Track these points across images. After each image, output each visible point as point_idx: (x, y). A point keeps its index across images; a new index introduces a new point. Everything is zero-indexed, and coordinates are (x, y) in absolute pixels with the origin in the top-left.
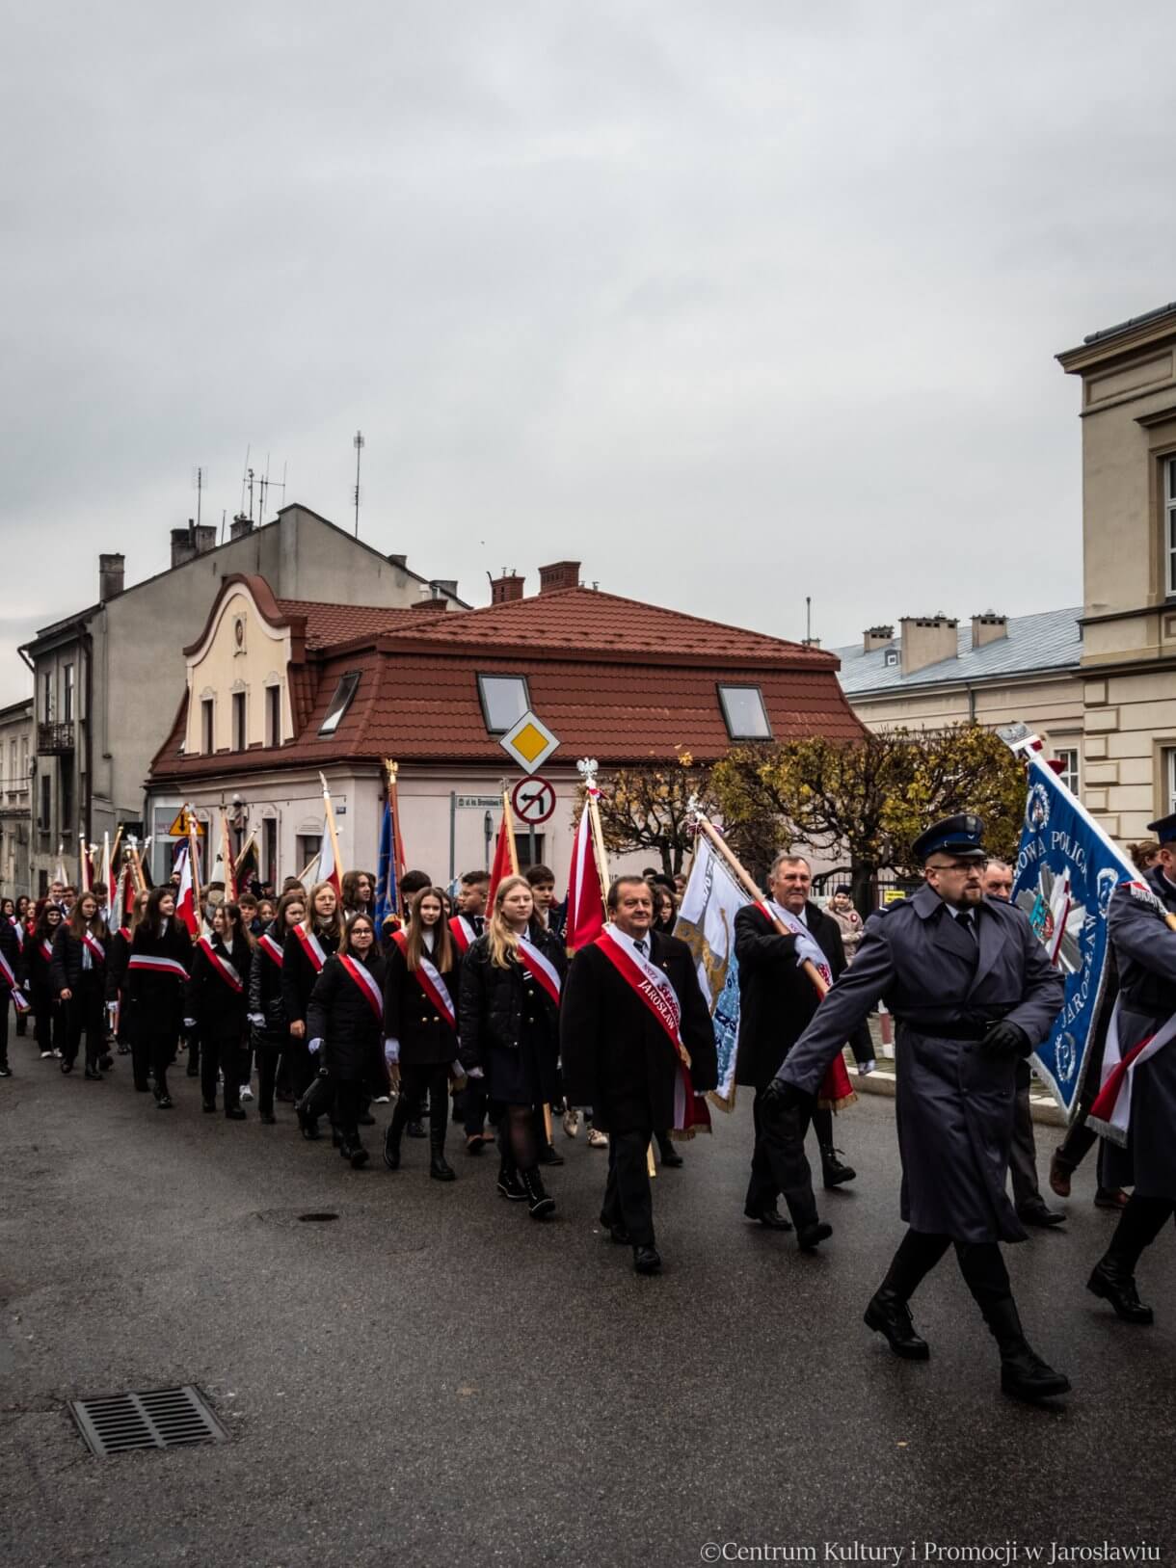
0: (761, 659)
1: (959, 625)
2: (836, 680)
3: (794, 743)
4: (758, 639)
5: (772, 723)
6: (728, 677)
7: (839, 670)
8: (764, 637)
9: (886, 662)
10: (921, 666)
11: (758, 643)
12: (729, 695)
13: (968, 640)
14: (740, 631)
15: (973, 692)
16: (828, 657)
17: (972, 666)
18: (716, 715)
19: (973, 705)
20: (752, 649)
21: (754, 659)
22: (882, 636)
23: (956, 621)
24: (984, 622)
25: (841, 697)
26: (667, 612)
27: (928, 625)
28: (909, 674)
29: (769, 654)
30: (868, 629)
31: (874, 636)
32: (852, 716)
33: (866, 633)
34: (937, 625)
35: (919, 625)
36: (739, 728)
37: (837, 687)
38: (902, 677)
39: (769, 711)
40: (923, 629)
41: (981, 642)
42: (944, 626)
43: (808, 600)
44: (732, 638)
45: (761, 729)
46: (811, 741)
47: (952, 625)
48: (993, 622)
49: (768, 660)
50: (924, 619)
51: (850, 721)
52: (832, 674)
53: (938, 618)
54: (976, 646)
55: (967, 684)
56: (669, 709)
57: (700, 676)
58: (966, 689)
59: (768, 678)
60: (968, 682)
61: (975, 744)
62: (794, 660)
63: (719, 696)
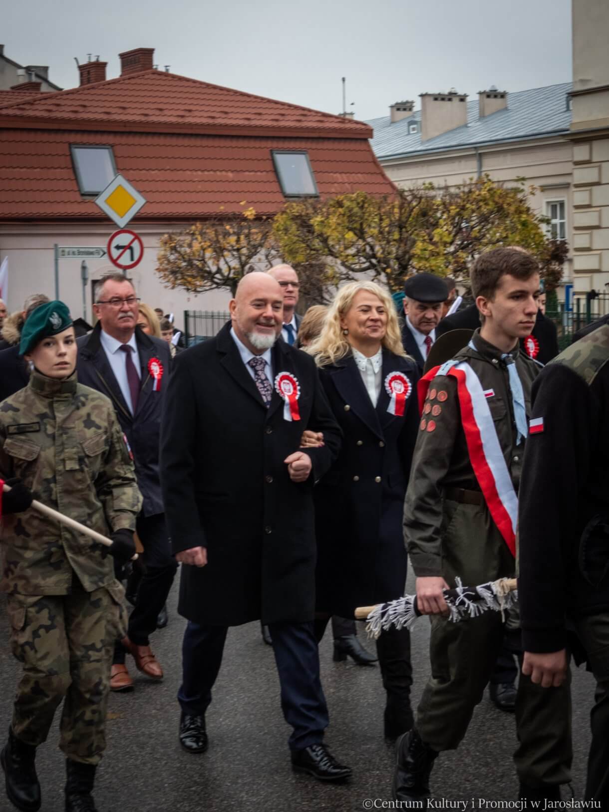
0: (308, 129)
1: (468, 99)
2: (369, 146)
3: (341, 197)
4: (305, 112)
5: (318, 183)
6: (281, 144)
7: (372, 137)
8: (310, 110)
9: (409, 131)
10: (437, 134)
11: (305, 115)
12: (280, 159)
13: (475, 112)
14: (290, 106)
15: (480, 154)
16: (363, 127)
17: (479, 134)
18: (271, 176)
19: (480, 166)
20: (299, 121)
21: (302, 129)
22: (405, 110)
23: (466, 96)
24: (488, 96)
25: (374, 161)
26: (228, 90)
27: (443, 99)
28: (429, 141)
29: (315, 125)
30: (393, 103)
31: (398, 109)
32: (383, 176)
33: (392, 107)
34: (450, 100)
35: (436, 99)
36: (290, 189)
37: (370, 151)
38: (422, 143)
39: (315, 172)
40: (439, 103)
41: (487, 114)
42: (456, 101)
43: (344, 80)
44: (282, 112)
45: (309, 188)
46: (354, 195)
47: (463, 99)
48: (496, 96)
49: (314, 129)
50: (439, 94)
51: (383, 181)
52: (366, 140)
53: (451, 94)
54: (482, 116)
55: (475, 148)
56: (232, 172)
57: (257, 144)
58: (473, 152)
59: (314, 145)
60: (476, 146)
61: (488, 195)
62: (335, 130)
63: (273, 161)
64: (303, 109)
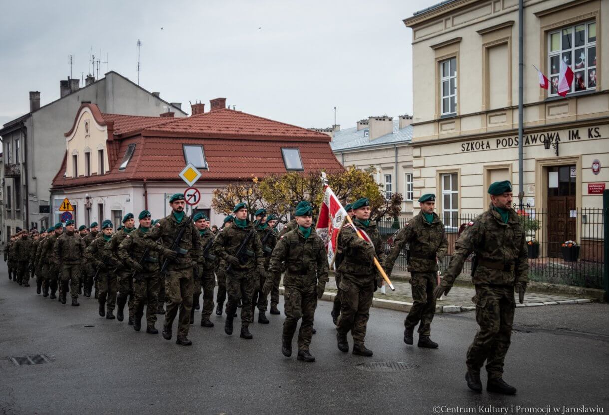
0: (299, 137)
1: (393, 120)
2: (329, 146)
4: (298, 129)
5: (303, 163)
6: (285, 145)
7: (331, 141)
8: (301, 128)
9: (365, 135)
10: (377, 137)
11: (298, 131)
12: (285, 152)
13: (398, 126)
14: (291, 126)
15: (397, 148)
16: (326, 136)
17: (398, 137)
18: (280, 160)
19: (397, 154)
20: (295, 133)
21: (296, 137)
22: (365, 124)
23: (392, 118)
24: (404, 118)
25: (332, 153)
26: (261, 118)
27: (380, 120)
28: (373, 140)
29: (302, 135)
30: (359, 120)
31: (361, 124)
32: (336, 160)
33: (358, 123)
34: (384, 120)
35: (377, 120)
36: (289, 166)
37: (330, 148)
38: (370, 142)
39: (302, 158)
40: (379, 122)
41: (403, 127)
42: (387, 120)
43: (335, 108)
44: (287, 129)
45: (299, 166)
47: (390, 120)
48: (407, 118)
49: (302, 138)
50: (379, 117)
51: (335, 162)
52: (328, 143)
53: (384, 117)
54: (401, 128)
55: (394, 145)
56: (261, 158)
57: (274, 144)
58: (394, 147)
59: (302, 145)
60: (395, 144)
61: (352, 174)
62: (312, 138)
63: (282, 152)
64: (298, 128)
